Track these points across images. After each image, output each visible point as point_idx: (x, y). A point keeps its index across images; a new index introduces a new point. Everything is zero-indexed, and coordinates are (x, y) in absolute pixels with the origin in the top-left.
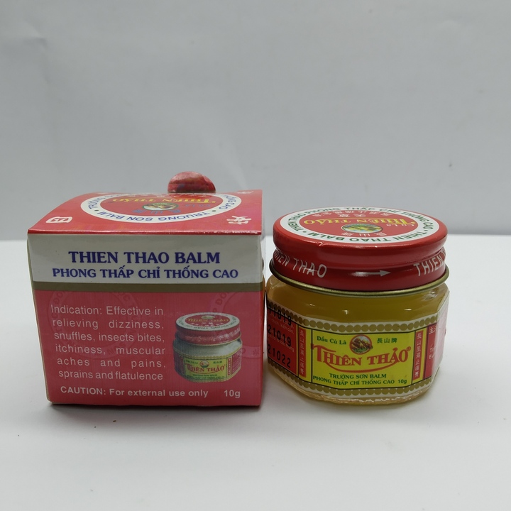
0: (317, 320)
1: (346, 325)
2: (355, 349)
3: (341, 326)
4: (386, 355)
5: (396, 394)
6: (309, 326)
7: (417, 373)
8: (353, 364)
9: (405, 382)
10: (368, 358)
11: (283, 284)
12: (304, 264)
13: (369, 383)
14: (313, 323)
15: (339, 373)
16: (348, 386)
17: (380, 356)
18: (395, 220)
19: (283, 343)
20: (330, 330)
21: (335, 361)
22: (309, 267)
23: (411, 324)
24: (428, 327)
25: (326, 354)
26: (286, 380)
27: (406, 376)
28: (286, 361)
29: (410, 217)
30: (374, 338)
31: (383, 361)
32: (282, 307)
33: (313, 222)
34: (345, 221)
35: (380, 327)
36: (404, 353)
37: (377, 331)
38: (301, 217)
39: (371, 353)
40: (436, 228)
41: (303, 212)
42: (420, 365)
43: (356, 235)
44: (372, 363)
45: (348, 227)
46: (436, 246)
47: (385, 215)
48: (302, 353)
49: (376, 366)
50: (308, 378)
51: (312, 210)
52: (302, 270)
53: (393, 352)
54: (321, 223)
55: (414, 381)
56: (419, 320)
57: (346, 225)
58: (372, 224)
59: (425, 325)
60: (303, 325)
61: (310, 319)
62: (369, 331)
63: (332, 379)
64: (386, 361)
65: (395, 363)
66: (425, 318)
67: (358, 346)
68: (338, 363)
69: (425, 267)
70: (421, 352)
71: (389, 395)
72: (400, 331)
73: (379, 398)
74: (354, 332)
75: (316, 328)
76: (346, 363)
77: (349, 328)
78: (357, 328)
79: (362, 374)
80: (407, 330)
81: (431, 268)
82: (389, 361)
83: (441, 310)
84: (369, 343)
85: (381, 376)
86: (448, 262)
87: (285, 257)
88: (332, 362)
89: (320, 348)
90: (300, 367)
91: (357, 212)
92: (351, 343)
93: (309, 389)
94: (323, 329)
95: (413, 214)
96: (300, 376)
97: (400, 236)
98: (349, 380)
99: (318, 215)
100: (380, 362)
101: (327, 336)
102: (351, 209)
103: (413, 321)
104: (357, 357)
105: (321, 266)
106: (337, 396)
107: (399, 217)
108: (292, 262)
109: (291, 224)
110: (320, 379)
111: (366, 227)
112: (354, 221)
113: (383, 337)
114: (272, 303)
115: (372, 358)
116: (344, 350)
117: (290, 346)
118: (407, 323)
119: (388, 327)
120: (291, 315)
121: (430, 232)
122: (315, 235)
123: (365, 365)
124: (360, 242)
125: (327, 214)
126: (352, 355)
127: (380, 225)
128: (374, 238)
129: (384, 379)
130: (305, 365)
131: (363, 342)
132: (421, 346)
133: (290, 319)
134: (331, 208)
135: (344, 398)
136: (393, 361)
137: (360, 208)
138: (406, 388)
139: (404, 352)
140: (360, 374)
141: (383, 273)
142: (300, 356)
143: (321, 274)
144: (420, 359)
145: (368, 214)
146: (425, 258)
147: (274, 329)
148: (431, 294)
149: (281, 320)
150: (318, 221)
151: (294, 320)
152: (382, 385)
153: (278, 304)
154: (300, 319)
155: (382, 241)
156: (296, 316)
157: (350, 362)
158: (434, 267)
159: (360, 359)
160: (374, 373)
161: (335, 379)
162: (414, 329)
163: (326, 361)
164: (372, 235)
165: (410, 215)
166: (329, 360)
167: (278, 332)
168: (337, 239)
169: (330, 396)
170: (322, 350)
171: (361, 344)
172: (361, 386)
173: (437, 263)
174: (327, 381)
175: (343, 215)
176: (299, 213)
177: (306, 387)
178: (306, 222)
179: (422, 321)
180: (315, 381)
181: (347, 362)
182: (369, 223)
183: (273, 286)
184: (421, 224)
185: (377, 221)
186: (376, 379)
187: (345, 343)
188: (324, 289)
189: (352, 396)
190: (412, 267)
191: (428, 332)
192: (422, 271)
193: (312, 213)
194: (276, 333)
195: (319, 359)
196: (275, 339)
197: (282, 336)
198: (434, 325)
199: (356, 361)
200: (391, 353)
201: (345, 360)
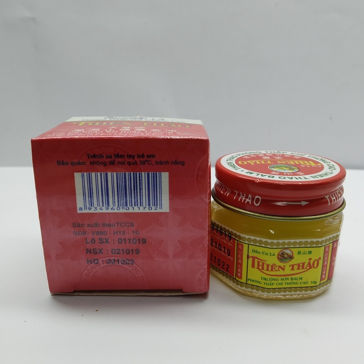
1: (275, 241)
2: (281, 259)
3: (272, 242)
4: (303, 264)
5: (308, 292)
6: (246, 242)
7: (324, 276)
8: (279, 270)
9: (316, 283)
10: (290, 266)
12: (243, 195)
13: (290, 284)
14: (249, 240)
15: (268, 277)
16: (274, 286)
17: (299, 264)
18: (306, 162)
19: (223, 253)
20: (263, 245)
21: (265, 268)
22: (247, 197)
24: (333, 243)
25: (259, 262)
28: (225, 267)
30: (295, 251)
31: (301, 268)
32: (224, 226)
34: (269, 162)
35: (300, 243)
37: (297, 246)
38: (235, 159)
39: (293, 262)
42: (326, 270)
43: (282, 174)
44: (293, 269)
45: (273, 167)
47: (296, 157)
48: (240, 261)
49: (296, 271)
50: (244, 280)
51: (241, 153)
52: (241, 200)
53: (309, 261)
55: (322, 282)
56: (328, 237)
58: (289, 164)
59: (331, 241)
60: (241, 241)
61: (247, 237)
62: (292, 246)
63: (263, 281)
64: (303, 268)
65: (309, 269)
67: (284, 257)
68: (267, 270)
69: (333, 199)
70: (327, 261)
71: (303, 292)
72: (314, 246)
73: (295, 295)
74: (281, 247)
75: (252, 243)
76: (274, 270)
77: (278, 244)
78: (284, 243)
79: (285, 277)
80: (320, 245)
81: (337, 199)
82: (305, 267)
84: (291, 255)
85: (298, 279)
86: (345, 196)
87: (226, 189)
88: (263, 269)
89: (254, 258)
90: (237, 272)
91: (274, 155)
92: (278, 255)
93: (244, 288)
94: (258, 244)
95: (316, 157)
96: (237, 278)
97: (315, 175)
98: (275, 282)
99: (247, 157)
101: (260, 249)
102: (269, 152)
103: (324, 239)
104: (282, 265)
105: (257, 197)
106: (266, 293)
108: (233, 193)
109: (230, 164)
110: (253, 281)
111: (286, 167)
112: (276, 162)
113: (302, 250)
114: (215, 223)
115: (293, 266)
116: (273, 260)
117: (229, 256)
118: (320, 240)
119: (306, 243)
120: (231, 233)
122: (251, 173)
123: (288, 270)
124: (287, 179)
125: (253, 156)
126: (278, 263)
127: (295, 165)
128: (297, 177)
129: (301, 281)
130: (241, 271)
131: (287, 254)
132: (328, 256)
133: (230, 236)
135: (272, 295)
136: (308, 268)
137: (276, 152)
138: (316, 287)
139: (316, 261)
140: (283, 277)
141: (304, 203)
142: (238, 263)
143: (257, 203)
144: (326, 266)
145: (283, 157)
146: (333, 192)
147: (216, 243)
149: (222, 236)
150: (249, 161)
151: (234, 237)
152: (299, 285)
153: (220, 225)
154: (239, 237)
155: (304, 180)
156: (235, 234)
157: (277, 268)
159: (284, 266)
160: (294, 277)
161: (265, 281)
162: (324, 244)
163: (258, 268)
164: (294, 174)
166: (261, 267)
167: (220, 245)
168: (269, 177)
169: (259, 293)
170: (256, 260)
172: (284, 286)
173: (340, 195)
174: (259, 282)
175: (265, 158)
177: (242, 286)
178: (240, 162)
179: (330, 238)
180: (249, 282)
181: (275, 268)
182: (287, 164)
184: (325, 165)
185: (293, 163)
186: (295, 281)
187: (274, 255)
188: (259, 215)
189: (277, 293)
190: (324, 198)
191: (333, 246)
192: (331, 201)
193: (242, 155)
194: (217, 246)
195: (253, 266)
196: (216, 250)
197: (223, 249)
198: (337, 241)
199: (281, 268)
200: (307, 262)
201: (273, 267)
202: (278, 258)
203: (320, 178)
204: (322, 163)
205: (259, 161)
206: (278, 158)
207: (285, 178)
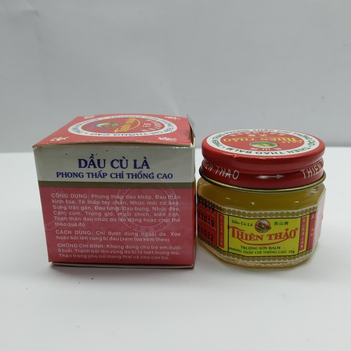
0: (232, 209)
1: (252, 212)
2: (258, 229)
3: (249, 213)
4: (281, 234)
5: (287, 261)
6: (227, 213)
7: (302, 246)
8: (257, 240)
9: (294, 252)
10: (268, 236)
11: (209, 184)
12: (224, 170)
13: (268, 252)
14: (229, 211)
15: (247, 246)
16: (254, 255)
17: (276, 234)
18: (288, 139)
19: (208, 225)
20: (241, 216)
21: (244, 237)
22: (226, 172)
23: (298, 212)
24: (310, 214)
25: (238, 232)
26: (210, 250)
27: (294, 248)
28: (211, 237)
29: (299, 136)
30: (272, 222)
31: (278, 237)
32: (208, 199)
33: (230, 140)
34: (253, 139)
35: (277, 214)
36: (293, 232)
37: (274, 217)
38: (222, 137)
39: (270, 232)
40: (317, 144)
41: (222, 133)
42: (304, 240)
43: (260, 149)
44: (270, 239)
45: (254, 144)
46: (317, 158)
47: (281, 135)
48: (222, 231)
49: (273, 241)
50: (225, 249)
51: (230, 132)
52: (222, 174)
53: (285, 231)
54: (236, 141)
55: (300, 252)
56: (304, 209)
57: (253, 143)
58: (272, 141)
59: (308, 213)
60: (222, 212)
61: (227, 208)
62: (268, 217)
63: (243, 250)
64: (280, 238)
65: (286, 239)
66: (308, 208)
67: (261, 227)
68: (246, 239)
69: (309, 172)
70: (305, 232)
71: (282, 261)
72: (290, 217)
73: (275, 263)
74: (258, 217)
75: (231, 214)
76: (252, 239)
77: (255, 215)
78: (260, 214)
80: (296, 216)
81: (313, 173)
82: (282, 237)
83: (320, 202)
84: (269, 225)
85: (276, 248)
86: (325, 168)
87: (210, 165)
88: (242, 238)
89: (234, 228)
90: (220, 241)
91: (261, 133)
92: (256, 225)
93: (226, 256)
94: (237, 215)
96: (220, 247)
97: (291, 150)
98: (254, 251)
99: (234, 135)
100: (276, 238)
101: (239, 220)
102: (257, 131)
103: (300, 210)
104: (260, 234)
105: (235, 171)
106: (246, 261)
107: (291, 137)
108: (215, 168)
109: (214, 142)
110: (234, 249)
111: (267, 144)
112: (259, 140)
113: (279, 221)
114: (200, 196)
115: (270, 236)
116: (251, 230)
117: (213, 226)
118: (296, 211)
119: (282, 214)
120: (214, 205)
121: (313, 148)
122: (231, 149)
123: (266, 240)
124: (263, 155)
125: (240, 134)
126: (256, 233)
127: (277, 142)
128: (273, 152)
129: (278, 250)
130: (223, 240)
131: (264, 224)
132: (305, 227)
133: (213, 208)
134: (243, 130)
135: (251, 263)
136: (285, 238)
137: (263, 130)
138: (294, 256)
140: (262, 246)
141: (279, 177)
142: (220, 233)
143: (235, 177)
144: (304, 236)
145: (269, 134)
146: (309, 166)
147: (202, 215)
148: (313, 191)
149: (207, 209)
150: (234, 139)
151: (216, 209)
152: (277, 254)
153: (205, 198)
154: (220, 208)
156: (217, 206)
157: (255, 238)
158: (315, 172)
159: (262, 236)
160: (272, 246)
162: (300, 215)
163: (238, 237)
164: (272, 150)
165: (299, 135)
166: (240, 237)
167: (205, 217)
168: (247, 152)
169: (240, 261)
170: (236, 230)
171: (263, 226)
172: (262, 254)
173: (317, 169)
174: (239, 251)
175: (251, 135)
176: (220, 133)
177: (224, 255)
178: (225, 140)
179: (306, 210)
180: (230, 251)
181: (253, 238)
182: (269, 141)
183: (202, 185)
184: (306, 141)
185: (275, 139)
186: (273, 250)
187: (252, 225)
188: (236, 188)
189: (256, 261)
190: (300, 172)
191: (310, 217)
192: (307, 175)
193: (229, 134)
194: (203, 218)
195: (233, 236)
196: (203, 221)
197: (207, 220)
198: (315, 213)
199: (259, 237)
200: (284, 232)
201: (251, 236)
202: (256, 228)
203: (296, 153)
204: (304, 139)
205: (244, 139)
206: (263, 135)
207: (261, 153)
